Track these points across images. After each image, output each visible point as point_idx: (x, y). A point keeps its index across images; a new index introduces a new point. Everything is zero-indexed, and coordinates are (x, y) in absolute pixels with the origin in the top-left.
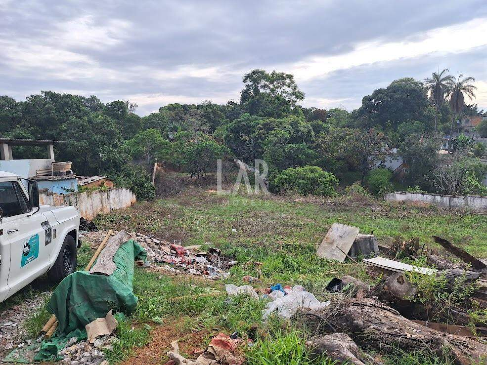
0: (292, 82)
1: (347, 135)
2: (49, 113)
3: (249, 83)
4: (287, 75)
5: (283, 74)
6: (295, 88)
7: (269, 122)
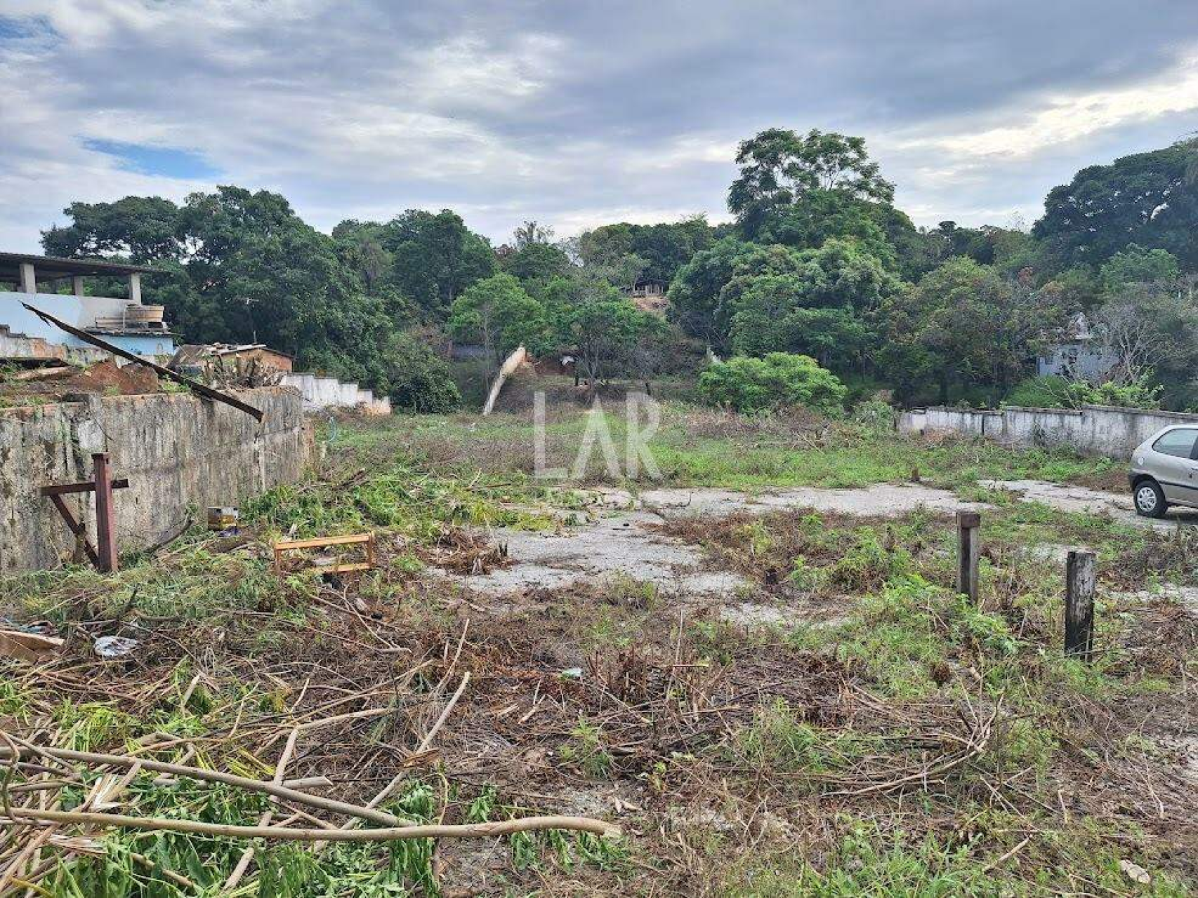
0: (862, 156)
1: (958, 285)
2: (218, 229)
3: (752, 163)
4: (849, 139)
5: (834, 136)
6: (868, 172)
7: (767, 255)
